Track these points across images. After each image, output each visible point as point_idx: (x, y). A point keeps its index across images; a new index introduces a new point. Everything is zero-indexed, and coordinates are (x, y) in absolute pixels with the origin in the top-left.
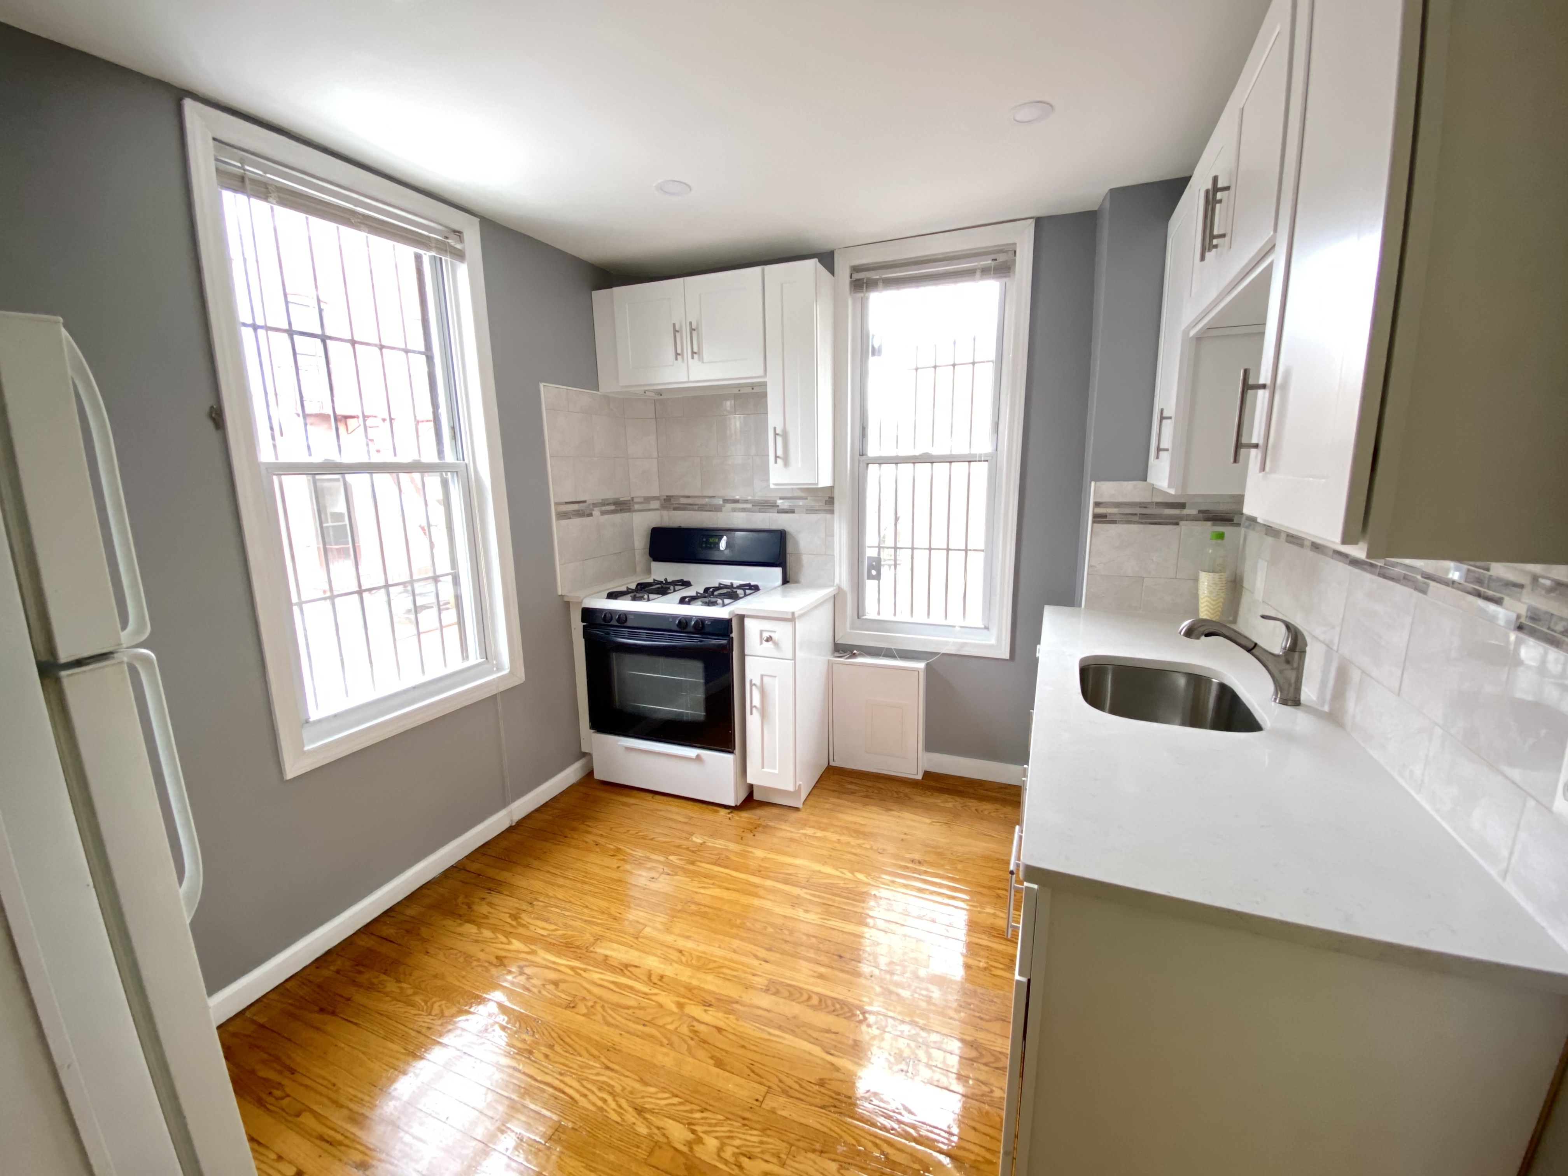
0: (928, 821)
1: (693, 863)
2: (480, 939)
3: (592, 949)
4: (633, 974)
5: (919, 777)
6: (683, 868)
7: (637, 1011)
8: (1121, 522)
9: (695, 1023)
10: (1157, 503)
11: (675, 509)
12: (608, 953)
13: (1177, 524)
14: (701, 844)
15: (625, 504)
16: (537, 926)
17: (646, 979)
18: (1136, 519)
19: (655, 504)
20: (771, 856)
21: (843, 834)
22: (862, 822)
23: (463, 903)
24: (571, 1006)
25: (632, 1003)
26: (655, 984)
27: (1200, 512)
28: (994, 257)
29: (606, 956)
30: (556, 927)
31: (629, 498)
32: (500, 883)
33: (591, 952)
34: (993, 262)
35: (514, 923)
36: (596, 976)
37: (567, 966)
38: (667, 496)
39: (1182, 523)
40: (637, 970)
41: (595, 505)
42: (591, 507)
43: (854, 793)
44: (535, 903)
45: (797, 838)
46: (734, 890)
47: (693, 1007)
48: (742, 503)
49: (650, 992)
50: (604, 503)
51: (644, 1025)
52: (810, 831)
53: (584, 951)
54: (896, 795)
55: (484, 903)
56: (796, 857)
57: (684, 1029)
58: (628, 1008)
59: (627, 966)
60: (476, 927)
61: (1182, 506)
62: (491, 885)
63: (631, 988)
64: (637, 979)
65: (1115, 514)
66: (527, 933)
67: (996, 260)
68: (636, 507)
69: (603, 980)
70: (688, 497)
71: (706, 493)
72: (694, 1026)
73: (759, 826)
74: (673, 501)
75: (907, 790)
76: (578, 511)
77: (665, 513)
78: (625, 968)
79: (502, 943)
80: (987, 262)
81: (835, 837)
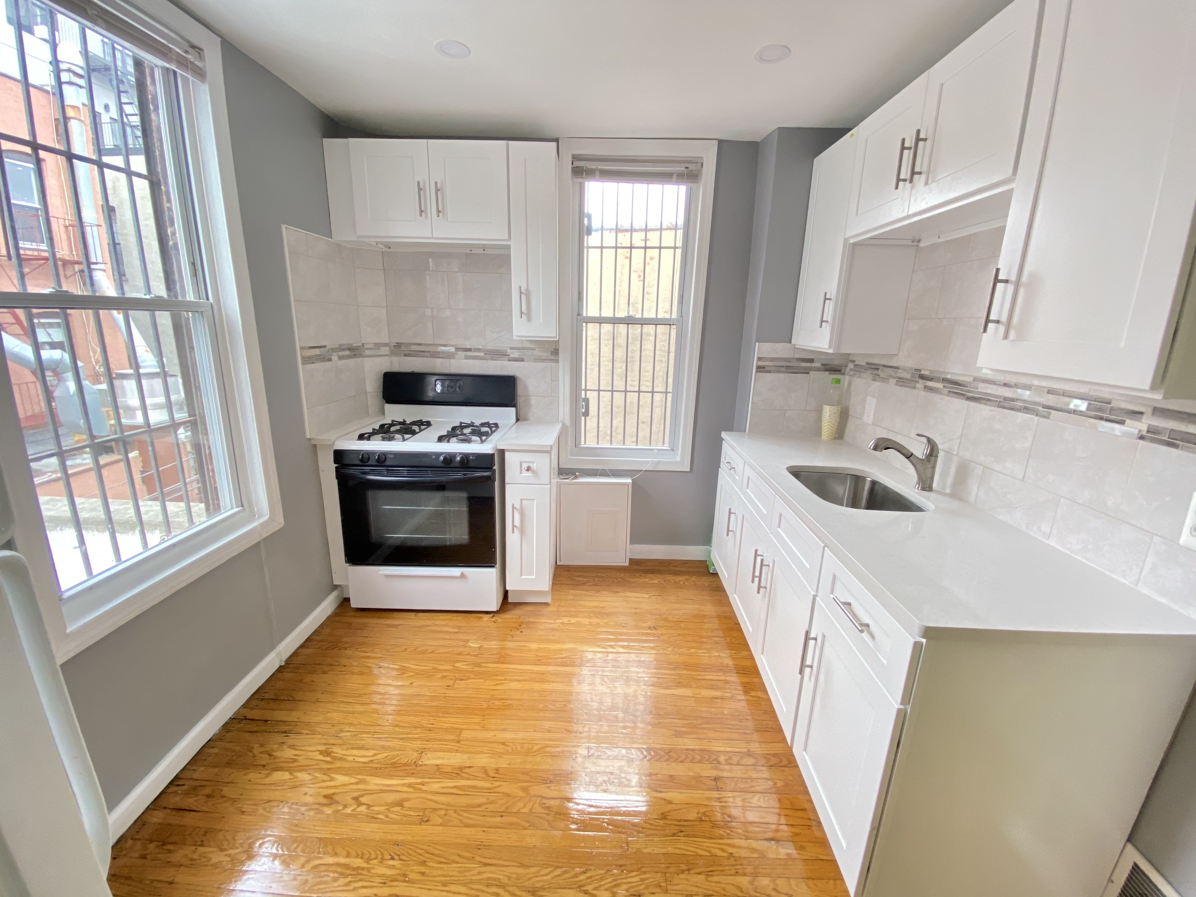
0: (647, 596)
1: (479, 665)
2: (298, 783)
3: (420, 763)
4: (470, 775)
5: (627, 564)
6: (472, 671)
7: (489, 806)
8: (774, 372)
9: (544, 801)
10: (797, 358)
11: (405, 355)
12: (439, 762)
13: (808, 373)
14: (479, 648)
15: (357, 349)
16: (355, 756)
17: (484, 776)
18: (783, 369)
19: (385, 350)
20: (542, 646)
21: (590, 617)
22: (602, 606)
23: (261, 753)
24: (424, 821)
25: (483, 800)
26: (494, 777)
27: (823, 365)
28: (687, 165)
29: (437, 765)
30: (375, 752)
31: (360, 344)
32: (296, 723)
33: (421, 765)
34: (686, 170)
35: (328, 759)
36: (436, 786)
37: (404, 785)
38: (397, 343)
39: (811, 372)
40: (471, 769)
41: (333, 350)
42: (330, 351)
43: (585, 583)
44: (341, 735)
45: (557, 627)
46: (524, 680)
47: (536, 787)
48: (474, 352)
49: (493, 786)
50: (341, 348)
51: (502, 816)
52: (565, 620)
53: (414, 767)
54: (616, 581)
55: (285, 747)
56: (563, 642)
57: (538, 809)
58: (480, 806)
59: (461, 769)
60: (287, 773)
61: (812, 361)
62: (285, 728)
63: (474, 787)
64: (476, 778)
65: (770, 366)
66: (346, 765)
67: (687, 168)
68: (367, 352)
69: (443, 788)
70: (420, 344)
71: (437, 342)
72: (544, 804)
73: (522, 623)
74: (403, 348)
75: (622, 575)
76: (320, 355)
77: (395, 359)
78: (459, 772)
79: (323, 781)
80: (681, 168)
81: (586, 621)
